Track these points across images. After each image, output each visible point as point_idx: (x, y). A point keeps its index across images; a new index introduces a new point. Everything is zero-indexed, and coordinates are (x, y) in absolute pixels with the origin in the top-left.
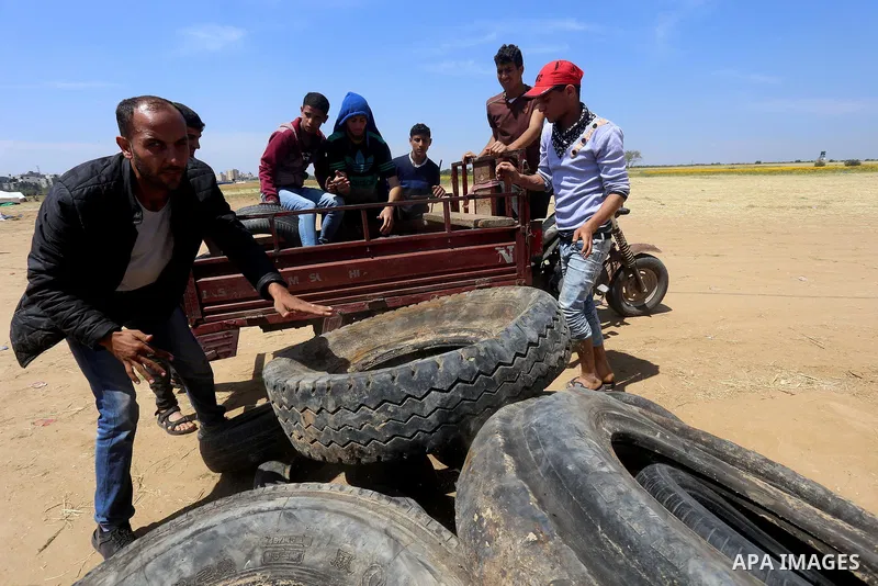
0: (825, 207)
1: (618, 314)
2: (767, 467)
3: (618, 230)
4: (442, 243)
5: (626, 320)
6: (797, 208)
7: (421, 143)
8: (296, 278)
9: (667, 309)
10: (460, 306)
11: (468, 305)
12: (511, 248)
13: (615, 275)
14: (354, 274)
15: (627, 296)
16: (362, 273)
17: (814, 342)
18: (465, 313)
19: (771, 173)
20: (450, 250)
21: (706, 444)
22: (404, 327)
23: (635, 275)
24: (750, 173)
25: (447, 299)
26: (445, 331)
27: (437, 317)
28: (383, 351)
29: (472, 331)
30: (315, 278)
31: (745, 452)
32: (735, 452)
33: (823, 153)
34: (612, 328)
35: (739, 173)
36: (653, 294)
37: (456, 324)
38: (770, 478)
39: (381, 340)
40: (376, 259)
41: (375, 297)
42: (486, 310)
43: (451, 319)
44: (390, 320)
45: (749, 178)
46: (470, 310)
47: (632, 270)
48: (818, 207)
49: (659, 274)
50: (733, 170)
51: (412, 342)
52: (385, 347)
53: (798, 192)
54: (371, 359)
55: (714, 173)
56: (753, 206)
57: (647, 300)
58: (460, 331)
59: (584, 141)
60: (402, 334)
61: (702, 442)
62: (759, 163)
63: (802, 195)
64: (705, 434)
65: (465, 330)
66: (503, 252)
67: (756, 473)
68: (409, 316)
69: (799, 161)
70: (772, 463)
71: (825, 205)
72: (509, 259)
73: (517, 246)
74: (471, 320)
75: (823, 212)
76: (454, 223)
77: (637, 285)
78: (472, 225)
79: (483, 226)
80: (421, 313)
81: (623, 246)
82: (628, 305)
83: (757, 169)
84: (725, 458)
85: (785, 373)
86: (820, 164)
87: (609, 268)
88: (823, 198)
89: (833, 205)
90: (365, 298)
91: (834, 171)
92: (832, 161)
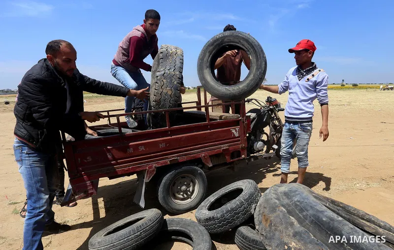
2: (367, 217)
3: (279, 118)
4: (205, 128)
6: (339, 105)
8: (132, 149)
12: (237, 129)
14: (162, 146)
16: (166, 144)
17: (364, 166)
20: (209, 131)
21: (342, 207)
30: (142, 149)
31: (358, 211)
32: (354, 210)
33: (343, 80)
38: (369, 221)
40: (173, 137)
41: (173, 157)
48: (347, 105)
53: (337, 98)
59: (313, 75)
61: (341, 207)
63: (340, 99)
64: (342, 203)
66: (234, 131)
67: (363, 219)
70: (368, 215)
71: (349, 104)
72: (237, 135)
73: (240, 128)
75: (349, 107)
76: (210, 117)
78: (218, 118)
79: (225, 119)
84: (351, 213)
85: (358, 181)
86: (343, 85)
87: (275, 137)
88: (348, 101)
89: (353, 103)
90: (167, 158)
91: (349, 88)
92: (347, 84)
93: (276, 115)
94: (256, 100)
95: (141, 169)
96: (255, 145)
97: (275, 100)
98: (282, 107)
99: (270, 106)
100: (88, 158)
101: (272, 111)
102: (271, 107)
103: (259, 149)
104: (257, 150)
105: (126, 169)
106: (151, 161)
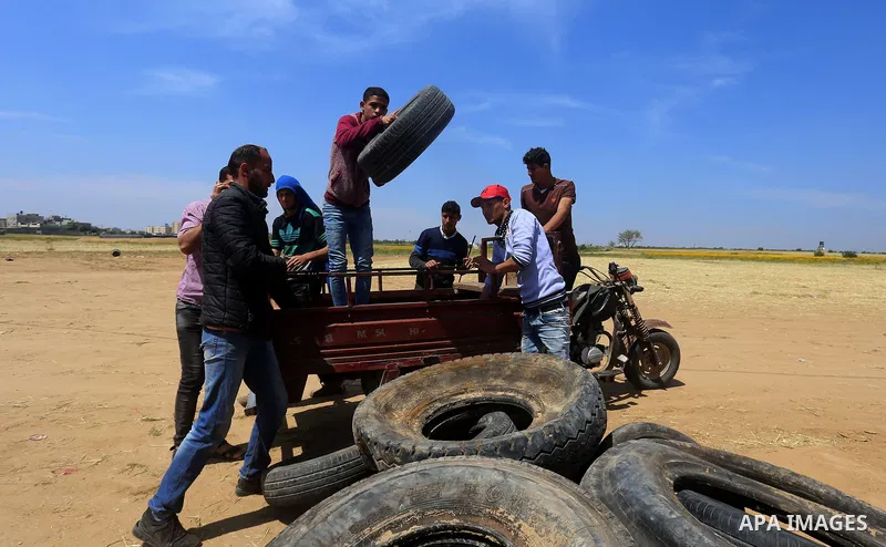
0: (824, 297)
1: (635, 387)
3: (633, 306)
5: (644, 392)
6: (799, 297)
7: (447, 220)
8: (364, 332)
9: (679, 384)
10: (504, 366)
11: (512, 366)
13: (633, 347)
14: (414, 331)
15: (643, 369)
16: (421, 330)
17: (811, 412)
18: (508, 373)
19: (774, 260)
22: (452, 381)
23: (650, 349)
24: (753, 259)
25: (491, 358)
26: (494, 389)
27: (483, 373)
28: (439, 405)
29: (518, 392)
30: (380, 333)
33: (821, 243)
34: (631, 399)
35: (742, 259)
36: (666, 369)
37: (499, 382)
39: (435, 392)
41: (430, 353)
42: (528, 373)
43: (496, 377)
44: (440, 373)
45: (752, 264)
46: (513, 371)
47: (647, 344)
48: (818, 296)
49: (671, 349)
50: (736, 256)
51: (463, 397)
52: (440, 400)
53: (799, 280)
54: (431, 412)
55: (717, 258)
56: (756, 293)
57: (662, 374)
58: (506, 390)
60: (452, 389)
62: (761, 249)
63: (804, 284)
65: (512, 390)
68: (457, 371)
69: (799, 250)
71: (824, 294)
74: (515, 380)
75: (822, 301)
77: (652, 360)
80: (468, 368)
81: (639, 320)
82: (645, 377)
83: (760, 255)
85: (786, 434)
86: (819, 254)
87: (625, 341)
88: (823, 287)
89: (832, 294)
90: (420, 354)
91: (833, 261)
92: (830, 252)
93: (627, 300)
94: (590, 269)
95: (375, 368)
96: (583, 352)
97: (626, 271)
98: (639, 284)
99: (616, 281)
100: (296, 339)
101: (620, 290)
102: (618, 283)
103: (593, 361)
104: (587, 363)
105: (351, 364)
106: (393, 357)
